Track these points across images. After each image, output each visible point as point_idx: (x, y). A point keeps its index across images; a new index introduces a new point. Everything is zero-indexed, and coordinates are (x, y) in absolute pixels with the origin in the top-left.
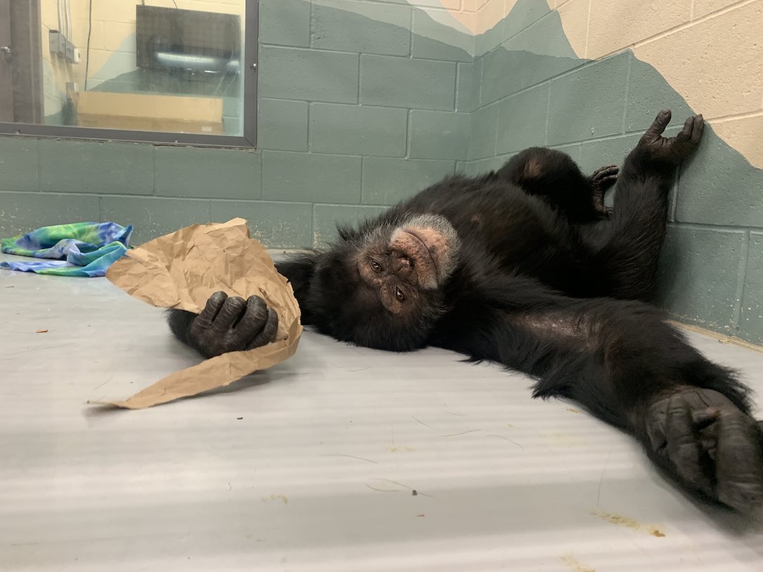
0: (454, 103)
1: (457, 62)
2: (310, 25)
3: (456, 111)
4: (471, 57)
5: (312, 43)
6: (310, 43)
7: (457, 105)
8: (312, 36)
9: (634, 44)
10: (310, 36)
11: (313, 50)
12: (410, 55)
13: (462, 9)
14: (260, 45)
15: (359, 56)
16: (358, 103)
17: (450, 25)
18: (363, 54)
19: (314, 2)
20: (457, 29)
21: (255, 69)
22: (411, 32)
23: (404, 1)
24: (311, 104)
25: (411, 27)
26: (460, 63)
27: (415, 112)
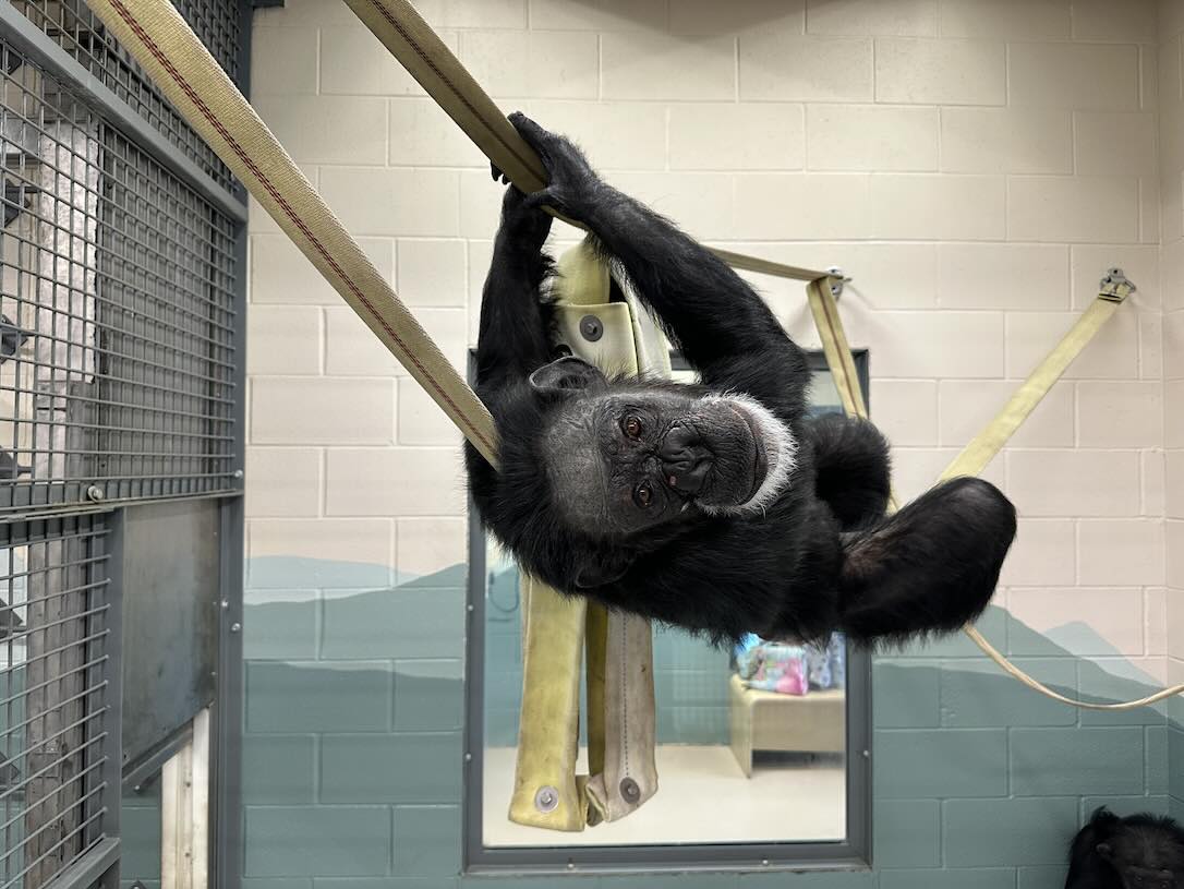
0: (1144, 782)
1: (1144, 726)
2: (940, 697)
3: (1147, 794)
4: (1164, 718)
5: (943, 719)
6: (940, 719)
7: (1147, 785)
8: (944, 710)
10: (940, 713)
11: (945, 730)
12: (1077, 722)
13: (1147, 653)
14: (875, 731)
15: (1007, 732)
16: (1008, 796)
17: (1130, 677)
18: (1011, 730)
19: (944, 667)
20: (1140, 680)
21: (866, 758)
22: (1077, 693)
23: (1065, 651)
24: (945, 802)
25: (1077, 685)
26: (1147, 728)
27: (1087, 800)
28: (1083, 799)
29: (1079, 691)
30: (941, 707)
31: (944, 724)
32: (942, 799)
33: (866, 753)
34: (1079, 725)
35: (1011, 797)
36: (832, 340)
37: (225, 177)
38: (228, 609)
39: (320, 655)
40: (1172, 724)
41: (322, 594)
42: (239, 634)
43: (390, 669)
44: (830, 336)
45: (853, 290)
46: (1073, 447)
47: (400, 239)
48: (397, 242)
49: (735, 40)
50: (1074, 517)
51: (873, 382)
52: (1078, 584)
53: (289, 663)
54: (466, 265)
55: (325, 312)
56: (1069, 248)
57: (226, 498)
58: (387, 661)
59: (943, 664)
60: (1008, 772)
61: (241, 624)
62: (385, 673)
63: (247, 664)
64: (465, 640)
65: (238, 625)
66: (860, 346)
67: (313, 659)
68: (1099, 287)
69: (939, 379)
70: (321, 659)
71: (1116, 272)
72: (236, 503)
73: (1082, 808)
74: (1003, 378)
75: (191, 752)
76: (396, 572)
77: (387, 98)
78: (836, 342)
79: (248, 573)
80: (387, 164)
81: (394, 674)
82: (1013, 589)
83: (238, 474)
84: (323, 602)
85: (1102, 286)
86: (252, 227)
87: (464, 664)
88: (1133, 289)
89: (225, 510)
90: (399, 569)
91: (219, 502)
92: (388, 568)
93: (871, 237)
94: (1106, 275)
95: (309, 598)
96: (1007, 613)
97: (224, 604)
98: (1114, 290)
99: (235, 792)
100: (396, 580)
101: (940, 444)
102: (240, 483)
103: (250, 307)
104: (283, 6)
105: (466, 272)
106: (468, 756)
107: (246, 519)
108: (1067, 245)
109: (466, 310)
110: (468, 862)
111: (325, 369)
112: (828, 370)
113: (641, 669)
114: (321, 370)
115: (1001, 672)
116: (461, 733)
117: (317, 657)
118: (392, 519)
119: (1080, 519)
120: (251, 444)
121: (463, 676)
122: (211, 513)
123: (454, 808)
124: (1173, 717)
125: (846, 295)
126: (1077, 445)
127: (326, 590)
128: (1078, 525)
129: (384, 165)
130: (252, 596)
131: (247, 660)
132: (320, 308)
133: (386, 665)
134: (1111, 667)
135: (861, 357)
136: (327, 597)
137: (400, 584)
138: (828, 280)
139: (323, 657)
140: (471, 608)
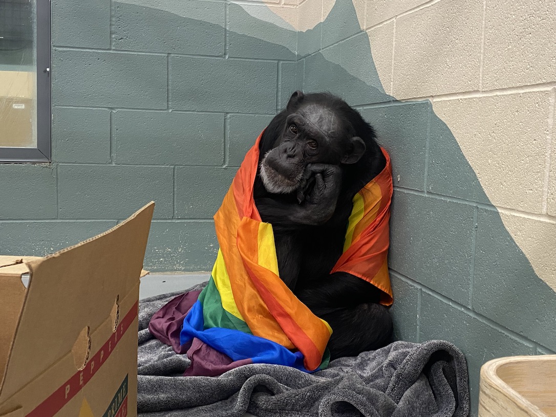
0: (277, 105)
1: (279, 60)
2: (111, 25)
4: (294, 54)
5: (113, 44)
6: (110, 44)
7: (279, 108)
8: (113, 36)
9: (432, 96)
10: (110, 36)
11: (115, 52)
12: (225, 54)
13: (283, 2)
14: (53, 48)
15: (167, 57)
16: (168, 109)
18: (172, 56)
20: (277, 24)
22: (225, 29)
24: (114, 111)
25: (226, 24)
26: (281, 62)
27: (233, 116)
28: (229, 116)
29: (228, 29)
30: (111, 33)
31: (114, 48)
32: (111, 108)
34: (227, 57)
35: (170, 111)
134: (253, 11)
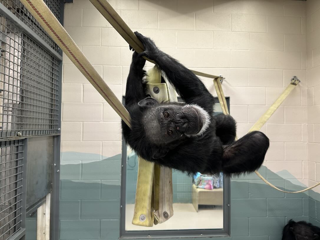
0: (302, 213)
2: (248, 190)
3: (303, 216)
11: (250, 199)
13: (303, 178)
17: (299, 185)
18: (267, 199)
19: (249, 182)
20: (302, 186)
21: (229, 207)
22: (284, 189)
23: (282, 178)
24: (250, 218)
25: (284, 187)
26: (303, 198)
27: (287, 218)
28: (286, 217)
29: (285, 188)
30: (249, 193)
31: (249, 197)
32: (249, 217)
33: (229, 205)
34: (285, 197)
35: (267, 217)
36: (220, 94)
37: (56, 49)
38: (56, 166)
39: (81, 179)
40: (309, 197)
41: (82, 162)
42: (59, 173)
43: (100, 182)
44: (220, 93)
45: (225, 81)
46: (284, 123)
47: (104, 66)
48: (103, 66)
49: (195, 14)
50: (284, 142)
51: (231, 106)
52: (285, 160)
53: (73, 181)
54: (122, 73)
55: (83, 85)
56: (283, 71)
57: (56, 136)
58: (99, 180)
59: (249, 181)
60: (266, 210)
61: (60, 170)
62: (99, 183)
63: (61, 182)
64: (121, 175)
65: (59, 170)
66: (227, 96)
67: (79, 180)
68: (291, 81)
69: (248, 105)
70: (81, 180)
71: (295, 77)
72: (58, 137)
73: (286, 219)
74: (266, 105)
75: (45, 205)
76: (102, 156)
77: (101, 28)
78: (221, 95)
79: (61, 156)
80: (100, 45)
81: (101, 184)
82: (268, 161)
83: (59, 129)
84: (82, 164)
85: (292, 81)
86: (63, 62)
87: (120, 181)
88: (300, 81)
89: (55, 139)
90: (103, 155)
91: (54, 137)
92: (100, 155)
93: (231, 67)
94: (293, 78)
95: (78, 163)
96: (266, 168)
97: (55, 165)
98: (294, 82)
99: (57, 216)
100: (102, 158)
101: (248, 122)
102: (60, 132)
103: (63, 84)
104: (73, 2)
105: (122, 75)
106: (122, 206)
107: (61, 142)
108: (282, 70)
109: (122, 85)
110: (121, 235)
111: (83, 101)
112: (219, 102)
113: (169, 182)
114: (82, 101)
115: (264, 183)
116: (119, 200)
117: (80, 179)
118: (101, 142)
119: (285, 143)
120: (63, 121)
121: (120, 184)
122: (51, 140)
123: (118, 220)
124: (310, 195)
125: (224, 82)
126: (285, 123)
127: (83, 161)
128: (285, 144)
129: (100, 46)
130: (62, 163)
131: (61, 180)
132: (82, 84)
133: (99, 181)
134: (293, 182)
135: (228, 99)
136: (83, 163)
137: (103, 159)
138: (219, 78)
139: (82, 179)
140: (122, 166)
